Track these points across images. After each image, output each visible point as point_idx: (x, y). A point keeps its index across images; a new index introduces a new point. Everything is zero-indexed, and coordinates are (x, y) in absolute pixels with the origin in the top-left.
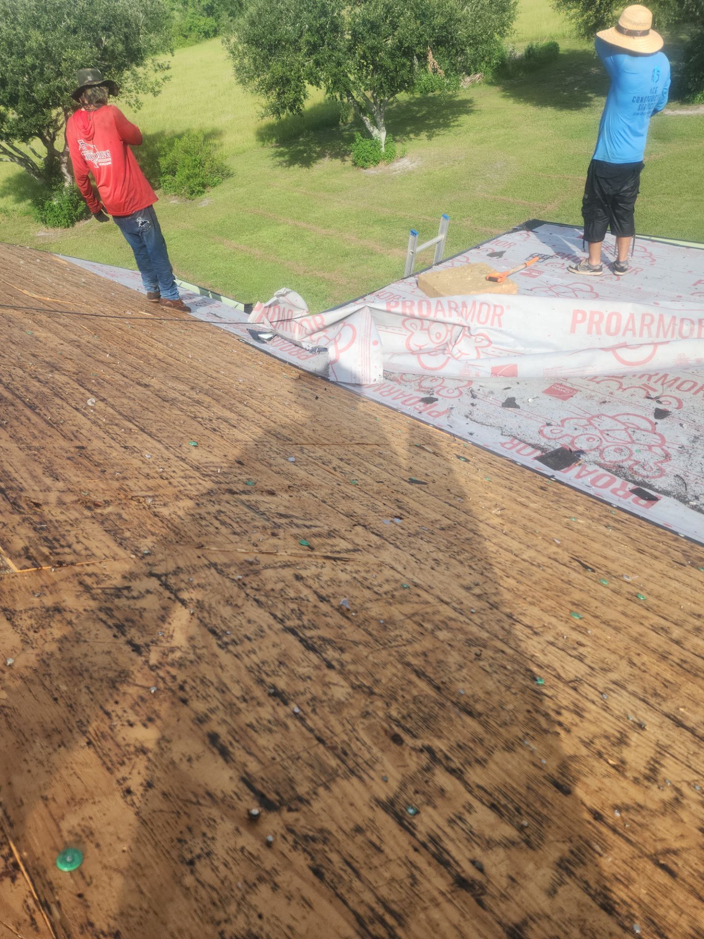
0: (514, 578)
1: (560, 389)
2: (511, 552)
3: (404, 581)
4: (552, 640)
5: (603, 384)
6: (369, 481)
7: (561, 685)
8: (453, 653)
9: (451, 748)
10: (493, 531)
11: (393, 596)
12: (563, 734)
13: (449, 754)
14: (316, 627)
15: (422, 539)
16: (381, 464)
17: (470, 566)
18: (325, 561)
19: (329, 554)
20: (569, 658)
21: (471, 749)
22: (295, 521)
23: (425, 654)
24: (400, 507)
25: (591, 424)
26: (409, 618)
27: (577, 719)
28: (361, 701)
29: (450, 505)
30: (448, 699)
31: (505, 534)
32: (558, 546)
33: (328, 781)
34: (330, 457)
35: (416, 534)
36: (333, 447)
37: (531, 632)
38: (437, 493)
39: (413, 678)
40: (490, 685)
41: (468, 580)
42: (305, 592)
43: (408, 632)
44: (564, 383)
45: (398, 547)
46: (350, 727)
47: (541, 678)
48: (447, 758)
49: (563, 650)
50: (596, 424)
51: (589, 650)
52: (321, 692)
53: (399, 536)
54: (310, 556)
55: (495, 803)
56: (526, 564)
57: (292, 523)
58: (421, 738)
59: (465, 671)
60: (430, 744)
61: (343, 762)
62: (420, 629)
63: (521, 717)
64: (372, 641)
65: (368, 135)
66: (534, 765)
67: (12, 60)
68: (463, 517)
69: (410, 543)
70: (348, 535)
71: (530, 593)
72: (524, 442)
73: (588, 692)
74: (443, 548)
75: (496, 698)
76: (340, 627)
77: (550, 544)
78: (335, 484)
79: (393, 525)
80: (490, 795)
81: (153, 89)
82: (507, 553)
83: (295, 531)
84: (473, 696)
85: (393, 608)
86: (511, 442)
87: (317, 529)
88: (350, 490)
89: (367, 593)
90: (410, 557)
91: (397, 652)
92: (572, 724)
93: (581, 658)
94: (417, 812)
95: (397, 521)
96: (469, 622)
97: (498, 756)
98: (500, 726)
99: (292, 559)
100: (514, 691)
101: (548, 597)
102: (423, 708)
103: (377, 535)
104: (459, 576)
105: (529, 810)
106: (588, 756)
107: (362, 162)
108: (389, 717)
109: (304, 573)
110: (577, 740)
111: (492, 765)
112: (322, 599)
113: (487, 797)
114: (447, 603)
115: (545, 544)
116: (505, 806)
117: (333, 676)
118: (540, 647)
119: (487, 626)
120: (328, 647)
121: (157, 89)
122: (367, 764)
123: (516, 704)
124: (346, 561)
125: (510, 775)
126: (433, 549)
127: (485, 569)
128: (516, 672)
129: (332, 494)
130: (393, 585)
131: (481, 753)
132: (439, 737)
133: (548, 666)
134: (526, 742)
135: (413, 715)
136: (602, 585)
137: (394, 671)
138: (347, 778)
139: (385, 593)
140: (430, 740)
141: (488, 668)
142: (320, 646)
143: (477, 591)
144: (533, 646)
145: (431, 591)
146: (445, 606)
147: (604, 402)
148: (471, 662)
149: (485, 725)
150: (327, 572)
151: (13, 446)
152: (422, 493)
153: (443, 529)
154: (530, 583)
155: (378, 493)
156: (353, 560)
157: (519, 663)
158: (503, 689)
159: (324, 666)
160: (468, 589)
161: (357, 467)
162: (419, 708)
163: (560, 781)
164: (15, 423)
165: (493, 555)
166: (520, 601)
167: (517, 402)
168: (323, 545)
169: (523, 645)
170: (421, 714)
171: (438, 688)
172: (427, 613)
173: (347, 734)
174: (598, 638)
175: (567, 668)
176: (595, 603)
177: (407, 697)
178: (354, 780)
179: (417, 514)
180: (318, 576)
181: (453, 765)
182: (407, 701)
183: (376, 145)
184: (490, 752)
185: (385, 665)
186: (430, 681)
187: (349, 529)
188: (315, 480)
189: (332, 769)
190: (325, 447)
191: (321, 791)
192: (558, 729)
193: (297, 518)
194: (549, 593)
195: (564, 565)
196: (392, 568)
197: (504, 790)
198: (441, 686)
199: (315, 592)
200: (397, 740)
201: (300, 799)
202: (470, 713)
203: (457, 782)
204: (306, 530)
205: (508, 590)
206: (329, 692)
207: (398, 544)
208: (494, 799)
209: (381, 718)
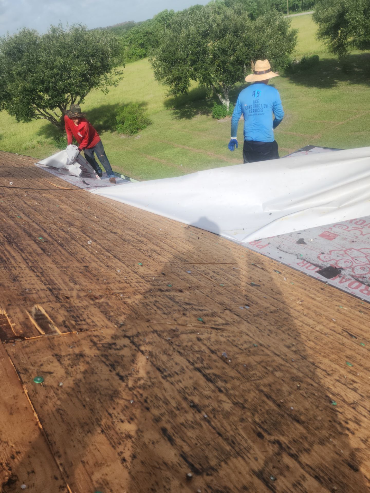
0: (313, 342)
1: (328, 234)
2: (309, 325)
3: (254, 342)
4: (338, 378)
5: (352, 232)
6: (230, 284)
7: (346, 406)
8: (285, 385)
9: (290, 442)
10: (299, 314)
11: (249, 351)
12: (350, 435)
13: (289, 445)
14: (210, 368)
15: (261, 318)
16: (235, 275)
17: (288, 334)
18: (212, 330)
19: (213, 326)
20: (348, 389)
21: (301, 443)
22: (194, 307)
23: (270, 385)
24: (247, 300)
25: (346, 253)
26: (259, 364)
27: (357, 427)
28: (238, 412)
29: (274, 298)
30: (286, 413)
31: (305, 315)
32: (335, 323)
33: (226, 459)
34: (208, 271)
35: (258, 315)
36: (209, 265)
37: (326, 373)
38: (266, 291)
39: (265, 399)
40: (307, 405)
41: (288, 342)
42: (203, 348)
43: (259, 372)
44: (330, 231)
45: (249, 323)
46: (234, 427)
47: (335, 402)
48: (289, 448)
49: (345, 385)
50: (349, 254)
51: (359, 385)
52: (217, 406)
53: (249, 316)
54: (204, 327)
55: (318, 475)
56: (318, 333)
57: (192, 308)
58: (273, 435)
59: (292, 396)
60: (279, 439)
61: (233, 448)
62: (265, 370)
63: (326, 425)
64: (241, 377)
65: (220, 103)
66: (337, 453)
67: (47, 72)
68: (281, 306)
69: (255, 320)
70: (222, 315)
71: (323, 351)
72: (310, 263)
73: (362, 411)
74: (273, 323)
75: (311, 412)
76: (223, 368)
77: (330, 321)
78: (212, 286)
79: (245, 310)
80: (314, 470)
81: (114, 83)
82: (307, 327)
83: (195, 312)
84: (299, 411)
85: (250, 358)
86: (303, 263)
87: (206, 312)
88: (221, 290)
89: (236, 349)
90: (256, 328)
91: (255, 383)
92: (355, 429)
93: (355, 390)
94: (275, 479)
95: (247, 307)
96: (292, 367)
97: (316, 447)
98: (315, 429)
99: (195, 329)
100: (320, 409)
101: (333, 353)
102: (272, 417)
103: (237, 315)
104: (283, 340)
105: (336, 480)
106: (366, 449)
107: (217, 116)
108: (255, 422)
109: (202, 337)
110: (358, 439)
111: (313, 453)
112: (213, 352)
113: (312, 472)
114: (278, 356)
115: (327, 322)
116: (323, 478)
117: (222, 397)
118: (332, 382)
119: (301, 370)
120: (219, 380)
122: (246, 450)
123: (323, 416)
124: (222, 330)
125: (324, 459)
126: (267, 324)
127: (297, 336)
128: (320, 397)
129: (211, 292)
130: (249, 345)
131: (306, 445)
132: (283, 435)
133: (338, 394)
134: (331, 440)
135: (267, 421)
136: (361, 346)
137: (255, 395)
138: (236, 457)
139: (245, 349)
140: (278, 437)
141: (305, 395)
142: (214, 379)
143: (294, 349)
144: (328, 382)
145: (270, 348)
146: (278, 357)
147: (353, 242)
148: (295, 390)
149: (307, 428)
150: (214, 336)
151: (54, 266)
152: (258, 291)
153: (271, 312)
154: (322, 344)
155: (235, 291)
156: (226, 330)
157: (321, 392)
158: (315, 407)
159: (217, 391)
160: (289, 347)
161: (223, 276)
162: (270, 418)
163: (351, 463)
164: (54, 254)
165: (300, 328)
166: (317, 355)
167: (305, 241)
168: (210, 321)
169: (322, 381)
170: (272, 421)
171: (279, 406)
172: (268, 361)
173: (233, 431)
174: (363, 378)
175: (348, 395)
176: (359, 357)
177: (263, 410)
178: (240, 459)
179: (257, 304)
180: (209, 339)
181: (292, 452)
182: (263, 413)
183: (225, 108)
184: (311, 445)
185: (249, 391)
186: (274, 401)
187: (222, 312)
188: (202, 284)
189: (228, 451)
190: (205, 265)
191: (223, 464)
192: (347, 432)
193: (195, 305)
194: (333, 350)
195: (339, 334)
196: (247, 335)
197: (321, 467)
198: (281, 404)
199: (209, 348)
200: (260, 435)
201: (212, 468)
202: (298, 421)
203: (295, 462)
204: (200, 312)
205: (310, 348)
206: (221, 406)
207: (249, 320)
208: (317, 473)
209: (250, 422)
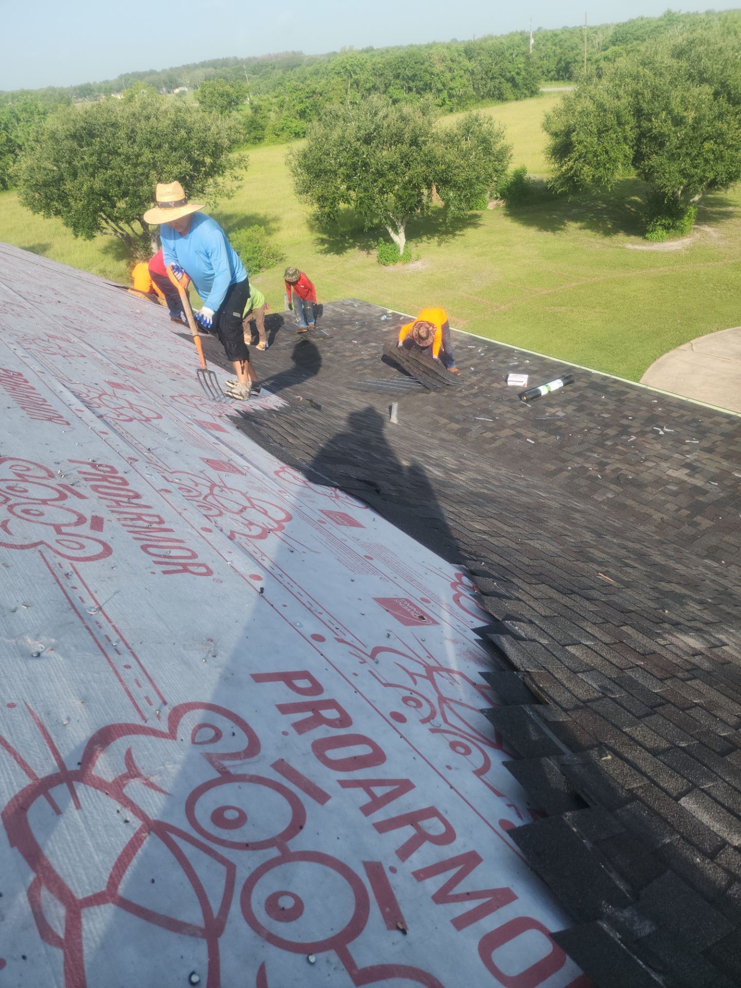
81: (228, 194)
107: (384, 260)
121: (231, 194)
183: (396, 249)
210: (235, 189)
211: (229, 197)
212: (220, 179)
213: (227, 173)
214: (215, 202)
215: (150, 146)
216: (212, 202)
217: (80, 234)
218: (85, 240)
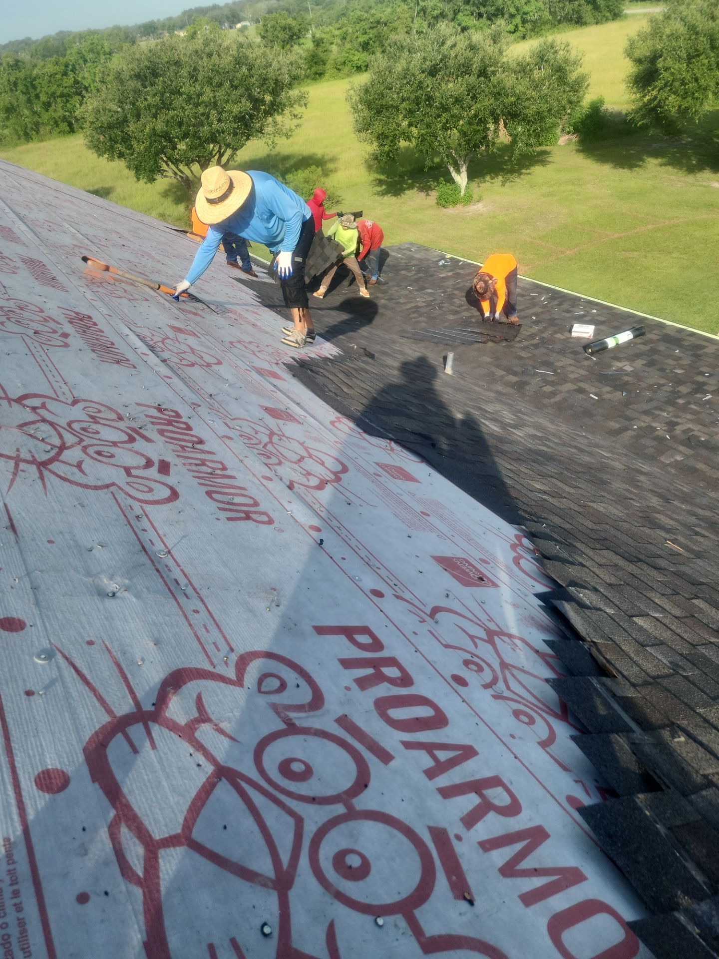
65: (450, 179)
81: (287, 133)
107: (443, 203)
121: (289, 134)
183: (458, 190)
210: (294, 128)
211: (288, 136)
212: (279, 118)
213: (287, 111)
214: (273, 142)
215: (211, 84)
216: (270, 143)
217: (141, 177)
218: (146, 183)
